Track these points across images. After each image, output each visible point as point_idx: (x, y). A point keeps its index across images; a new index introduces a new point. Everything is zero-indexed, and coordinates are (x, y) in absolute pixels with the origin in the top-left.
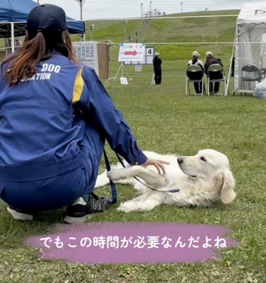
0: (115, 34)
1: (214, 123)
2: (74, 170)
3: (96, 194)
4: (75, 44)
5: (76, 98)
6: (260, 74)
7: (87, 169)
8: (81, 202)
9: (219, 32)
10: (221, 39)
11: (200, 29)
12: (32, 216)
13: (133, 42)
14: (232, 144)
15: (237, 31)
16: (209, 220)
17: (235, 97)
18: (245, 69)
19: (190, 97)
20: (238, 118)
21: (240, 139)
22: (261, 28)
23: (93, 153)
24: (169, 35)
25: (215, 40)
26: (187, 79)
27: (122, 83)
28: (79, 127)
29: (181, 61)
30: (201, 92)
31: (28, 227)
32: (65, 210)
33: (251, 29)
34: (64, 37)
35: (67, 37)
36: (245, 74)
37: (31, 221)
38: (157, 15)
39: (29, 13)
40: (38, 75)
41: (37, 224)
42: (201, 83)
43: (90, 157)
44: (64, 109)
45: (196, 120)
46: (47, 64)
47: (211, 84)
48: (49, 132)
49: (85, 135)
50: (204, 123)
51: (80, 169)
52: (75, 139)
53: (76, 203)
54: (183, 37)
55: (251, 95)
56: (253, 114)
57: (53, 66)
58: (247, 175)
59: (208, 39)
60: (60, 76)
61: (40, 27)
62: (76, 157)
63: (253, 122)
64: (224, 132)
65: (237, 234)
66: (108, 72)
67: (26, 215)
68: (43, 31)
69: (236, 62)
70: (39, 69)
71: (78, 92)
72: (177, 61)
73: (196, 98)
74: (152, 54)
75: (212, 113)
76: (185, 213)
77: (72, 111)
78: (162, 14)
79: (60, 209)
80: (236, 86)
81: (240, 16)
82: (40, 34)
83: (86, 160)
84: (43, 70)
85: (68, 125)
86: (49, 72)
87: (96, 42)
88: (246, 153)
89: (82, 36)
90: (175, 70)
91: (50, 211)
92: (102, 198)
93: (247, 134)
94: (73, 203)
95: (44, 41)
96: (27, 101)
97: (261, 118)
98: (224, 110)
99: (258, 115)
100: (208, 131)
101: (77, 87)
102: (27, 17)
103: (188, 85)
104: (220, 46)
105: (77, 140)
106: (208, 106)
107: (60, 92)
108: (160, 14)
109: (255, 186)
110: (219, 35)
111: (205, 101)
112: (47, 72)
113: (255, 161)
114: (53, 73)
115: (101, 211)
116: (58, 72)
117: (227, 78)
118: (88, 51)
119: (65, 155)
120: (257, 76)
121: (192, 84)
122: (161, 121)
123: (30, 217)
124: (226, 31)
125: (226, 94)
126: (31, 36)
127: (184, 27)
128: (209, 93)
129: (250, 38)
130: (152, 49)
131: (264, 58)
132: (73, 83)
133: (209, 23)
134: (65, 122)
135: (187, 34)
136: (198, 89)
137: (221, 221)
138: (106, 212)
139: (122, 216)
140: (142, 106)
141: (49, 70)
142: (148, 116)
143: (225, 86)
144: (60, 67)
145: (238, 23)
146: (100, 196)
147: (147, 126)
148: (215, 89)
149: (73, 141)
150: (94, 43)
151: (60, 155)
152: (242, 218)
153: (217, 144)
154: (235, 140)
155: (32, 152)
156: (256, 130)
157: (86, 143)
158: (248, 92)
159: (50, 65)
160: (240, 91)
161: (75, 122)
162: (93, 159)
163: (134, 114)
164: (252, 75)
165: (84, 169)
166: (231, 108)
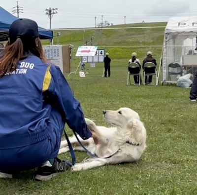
0: (76, 39)
1: (148, 106)
2: (42, 141)
3: (59, 158)
4: (45, 48)
5: (45, 87)
6: (182, 69)
7: (52, 139)
8: (48, 164)
9: (153, 39)
10: (153, 43)
11: (139, 36)
12: (11, 175)
13: (89, 45)
14: (160, 121)
15: (165, 38)
16: (143, 177)
17: (163, 87)
18: (170, 65)
19: (131, 87)
20: (165, 101)
21: (166, 117)
22: (183, 36)
23: (57, 128)
24: (115, 41)
25: (149, 44)
26: (128, 73)
27: (81, 76)
28: (47, 109)
29: (125, 60)
30: (139, 83)
31: (9, 183)
32: (36, 170)
33: (175, 36)
34: (37, 42)
35: (39, 42)
36: (171, 69)
37: (11, 179)
38: (107, 25)
39: (11, 23)
40: (17, 70)
41: (16, 181)
42: (139, 76)
43: (55, 131)
44: (36, 95)
45: (135, 103)
46: (24, 63)
47: (146, 77)
48: (25, 113)
49: (51, 115)
50: (140, 105)
51: (47, 140)
52: (44, 118)
53: (44, 166)
54: (126, 42)
55: (175, 85)
56: (176, 98)
57: (29, 64)
58: (171, 143)
59: (144, 43)
60: (34, 71)
61: (19, 34)
62: (44, 130)
63: (176, 105)
64: (155, 112)
65: (162, 187)
66: (70, 68)
67: (7, 174)
68: (21, 37)
69: (164, 60)
70: (18, 66)
71: (46, 83)
72: (122, 60)
73: (135, 87)
74: (103, 54)
75: (146, 98)
76: (124, 172)
77: (42, 97)
78: (111, 25)
79: (33, 170)
80: (164, 78)
81: (167, 27)
82: (19, 39)
83: (51, 133)
84: (21, 67)
85: (39, 107)
86: (26, 68)
87: (61, 46)
88: (170, 127)
89: (51, 41)
90: (120, 66)
91: (25, 171)
92: (64, 161)
93: (172, 114)
94: (42, 165)
95: (22, 44)
96: (9, 89)
97: (182, 102)
98: (155, 96)
99: (180, 99)
100: (143, 111)
101: (46, 79)
102: (9, 26)
103: (129, 78)
104: (153, 49)
105: (45, 119)
106: (144, 93)
107: (33, 83)
108: (109, 24)
109: (176, 152)
110: (152, 41)
111: (142, 89)
112: (24, 68)
113: (177, 133)
114: (28, 69)
115: (63, 171)
116: (32, 68)
117: (158, 72)
118: (55, 52)
119: (36, 129)
120: (180, 71)
121: (132, 77)
122: (109, 104)
123: (10, 176)
124: (158, 38)
125: (157, 84)
126: (12, 41)
127: (127, 35)
128: (144, 83)
129: (174, 43)
130: (103, 51)
131: (184, 57)
132: (43, 76)
133: (145, 32)
134: (37, 105)
135: (129, 40)
136: (137, 80)
137: (150, 177)
138: (66, 171)
139: (78, 175)
140: (95, 93)
141: (25, 67)
142: (100, 100)
143: (156, 79)
144: (33, 65)
145: (166, 32)
146: (62, 160)
147: (98, 108)
148: (149, 80)
149: (43, 119)
150: (60, 46)
151: (32, 129)
152: (166, 175)
153: (149, 121)
154: (162, 118)
155: (11, 127)
156: (178, 111)
157: (52, 121)
158: (173, 82)
159: (27, 63)
160: (167, 82)
161: (44, 105)
162: (57, 133)
163: (89, 99)
164: (176, 70)
165: (50, 140)
166: (160, 95)
